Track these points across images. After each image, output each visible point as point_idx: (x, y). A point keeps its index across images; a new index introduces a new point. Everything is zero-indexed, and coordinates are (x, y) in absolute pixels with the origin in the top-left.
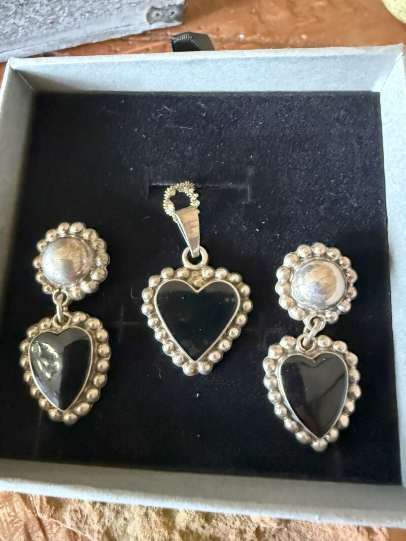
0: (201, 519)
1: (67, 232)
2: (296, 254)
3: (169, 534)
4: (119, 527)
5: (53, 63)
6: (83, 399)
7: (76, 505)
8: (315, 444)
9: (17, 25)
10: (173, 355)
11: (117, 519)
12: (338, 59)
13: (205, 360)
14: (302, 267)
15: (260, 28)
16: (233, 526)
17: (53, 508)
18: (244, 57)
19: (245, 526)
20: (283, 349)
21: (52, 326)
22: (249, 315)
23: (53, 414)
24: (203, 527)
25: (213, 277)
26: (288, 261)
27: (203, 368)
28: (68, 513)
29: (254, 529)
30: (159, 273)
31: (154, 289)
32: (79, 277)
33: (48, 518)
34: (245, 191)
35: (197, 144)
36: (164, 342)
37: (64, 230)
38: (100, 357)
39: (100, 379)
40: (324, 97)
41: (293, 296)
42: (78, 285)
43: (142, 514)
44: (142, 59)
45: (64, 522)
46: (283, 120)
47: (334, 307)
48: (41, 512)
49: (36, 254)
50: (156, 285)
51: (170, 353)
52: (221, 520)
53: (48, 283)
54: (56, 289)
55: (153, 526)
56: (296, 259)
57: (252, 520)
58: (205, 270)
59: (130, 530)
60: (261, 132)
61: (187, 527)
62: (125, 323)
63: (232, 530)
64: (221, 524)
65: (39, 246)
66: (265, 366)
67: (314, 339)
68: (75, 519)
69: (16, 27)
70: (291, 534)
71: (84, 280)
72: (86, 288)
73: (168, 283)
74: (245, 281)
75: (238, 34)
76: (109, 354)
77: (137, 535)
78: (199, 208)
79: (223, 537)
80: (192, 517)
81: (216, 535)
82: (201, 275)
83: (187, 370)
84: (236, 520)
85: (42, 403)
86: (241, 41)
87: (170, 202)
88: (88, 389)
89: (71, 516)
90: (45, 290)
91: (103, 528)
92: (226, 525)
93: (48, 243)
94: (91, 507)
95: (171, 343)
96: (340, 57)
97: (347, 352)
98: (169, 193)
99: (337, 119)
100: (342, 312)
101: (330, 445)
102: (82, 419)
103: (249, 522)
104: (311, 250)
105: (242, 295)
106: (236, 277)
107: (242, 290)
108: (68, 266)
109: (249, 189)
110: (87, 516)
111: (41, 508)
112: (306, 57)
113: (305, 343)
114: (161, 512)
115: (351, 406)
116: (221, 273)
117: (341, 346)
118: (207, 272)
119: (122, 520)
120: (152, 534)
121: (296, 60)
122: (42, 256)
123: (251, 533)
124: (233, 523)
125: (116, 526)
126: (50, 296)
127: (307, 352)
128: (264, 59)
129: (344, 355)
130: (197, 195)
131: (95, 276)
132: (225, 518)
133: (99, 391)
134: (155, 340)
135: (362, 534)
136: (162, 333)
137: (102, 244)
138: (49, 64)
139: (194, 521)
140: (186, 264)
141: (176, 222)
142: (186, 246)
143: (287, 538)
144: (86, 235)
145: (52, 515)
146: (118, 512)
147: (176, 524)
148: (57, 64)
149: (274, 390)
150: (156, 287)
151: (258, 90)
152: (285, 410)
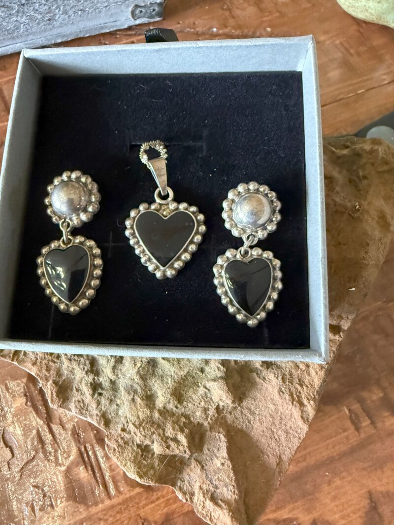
0: (175, 401)
1: (69, 177)
2: (237, 190)
3: (150, 412)
4: (113, 412)
5: (56, 53)
6: (83, 295)
7: (79, 397)
8: (250, 323)
9: (19, 22)
10: (148, 264)
11: (111, 406)
12: (266, 47)
13: (172, 267)
14: (241, 198)
15: (231, 22)
16: (199, 406)
17: (61, 400)
18: (198, 46)
19: (209, 405)
20: (228, 258)
21: (59, 246)
22: (204, 236)
23: (62, 307)
24: (177, 407)
25: (177, 209)
26: (231, 195)
27: (170, 273)
28: (73, 403)
29: (215, 407)
30: (138, 207)
31: (134, 218)
32: (78, 210)
33: (58, 408)
34: (202, 146)
35: (165, 113)
36: (141, 256)
37: (66, 176)
38: (95, 267)
39: (95, 283)
40: (261, 76)
41: (234, 220)
42: (78, 215)
43: (130, 399)
44: (122, 49)
45: (70, 410)
46: (230, 94)
47: (264, 227)
48: (52, 403)
49: (47, 194)
50: (136, 215)
51: (146, 263)
52: (190, 401)
53: (55, 215)
54: (61, 219)
55: (139, 407)
56: (237, 193)
57: (214, 400)
58: (171, 204)
59: (121, 412)
60: (213, 103)
61: (164, 408)
62: (113, 244)
63: (199, 409)
64: (190, 405)
65: (49, 188)
66: (215, 270)
67: (249, 249)
68: (79, 407)
69: (18, 24)
70: (243, 411)
71: (82, 211)
72: (84, 217)
73: (144, 213)
74: (201, 211)
75: (212, 27)
76: (101, 265)
77: (126, 415)
78: (166, 159)
79: (191, 414)
80: (168, 399)
81: (186, 413)
82: (168, 208)
83: (159, 275)
84: (201, 401)
85: (54, 300)
86: (214, 34)
87: (144, 153)
88: (87, 289)
89: (76, 405)
90: (54, 220)
91: (100, 412)
92: (194, 405)
93: (55, 186)
94: (91, 398)
95: (147, 256)
96: (267, 45)
97: (273, 258)
98: (144, 147)
99: (270, 93)
100: (270, 231)
101: (261, 323)
102: (83, 311)
103: (211, 402)
104: (248, 187)
105: (198, 221)
106: (193, 209)
107: (199, 218)
108: (71, 202)
109: (204, 145)
110: (88, 404)
111: (52, 400)
112: (242, 46)
113: (242, 252)
114: (144, 398)
115: (275, 296)
116: (183, 206)
117: (268, 255)
118: (173, 206)
119: (115, 406)
120: (137, 413)
121: (235, 48)
122: (51, 196)
123: (213, 410)
124: (199, 404)
125: (110, 410)
126: (58, 225)
127: (244, 259)
128: (212, 47)
129: (270, 260)
130: (165, 150)
131: (90, 209)
132: (194, 401)
133: (94, 290)
134: (135, 255)
135: (296, 406)
136: (141, 250)
137: (96, 186)
138: (53, 53)
139: (169, 402)
140: (158, 200)
141: (149, 168)
142: (158, 187)
143: (240, 414)
144: (83, 180)
145: (60, 406)
146: (111, 401)
147: (156, 405)
148: (58, 53)
149: (220, 286)
150: (136, 217)
151: (212, 71)
152: (228, 299)
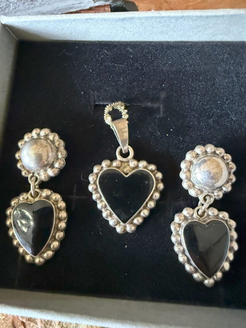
1: (38, 135)
2: (195, 152)
5: (29, 20)
6: (49, 248)
8: (206, 282)
10: (109, 219)
13: (132, 223)
14: (199, 160)
20: (185, 217)
21: (27, 198)
22: (162, 193)
23: (28, 258)
25: (137, 167)
26: (189, 156)
27: (130, 228)
30: (100, 164)
31: (97, 174)
32: (46, 166)
33: (26, 321)
34: (159, 108)
35: (126, 76)
36: (103, 210)
37: (36, 133)
38: (60, 220)
39: (60, 235)
41: (192, 181)
42: (46, 171)
44: (90, 17)
45: (36, 324)
46: (185, 61)
47: (220, 188)
49: (18, 149)
50: (99, 171)
51: (107, 217)
53: (25, 169)
54: (31, 173)
56: (194, 155)
60: (170, 68)
62: (77, 197)
65: (20, 144)
66: (172, 227)
67: (206, 210)
71: (50, 167)
72: (51, 173)
73: (106, 170)
74: (159, 169)
76: (66, 218)
78: (128, 120)
82: (129, 165)
83: (119, 229)
85: (21, 250)
87: (108, 115)
88: (52, 242)
90: (23, 174)
93: (26, 142)
95: (108, 211)
96: (227, 16)
97: (229, 219)
98: (108, 109)
99: (222, 60)
100: (225, 192)
101: (216, 283)
102: (48, 262)
104: (205, 149)
105: (157, 179)
106: (152, 167)
107: (157, 176)
108: (39, 158)
109: (161, 107)
112: (203, 16)
113: (200, 212)
115: (231, 256)
116: (143, 164)
117: (225, 215)
118: (133, 163)
121: (196, 18)
122: (21, 151)
126: (27, 178)
127: (201, 219)
128: (174, 17)
129: (226, 221)
130: (126, 111)
131: (57, 165)
133: (59, 242)
134: (98, 209)
136: (102, 204)
137: (62, 143)
138: (27, 20)
140: (119, 157)
141: (113, 129)
142: (119, 145)
144: (51, 137)
145: (29, 319)
148: (32, 20)
149: (178, 244)
150: (99, 173)
151: (168, 40)
152: (186, 258)
